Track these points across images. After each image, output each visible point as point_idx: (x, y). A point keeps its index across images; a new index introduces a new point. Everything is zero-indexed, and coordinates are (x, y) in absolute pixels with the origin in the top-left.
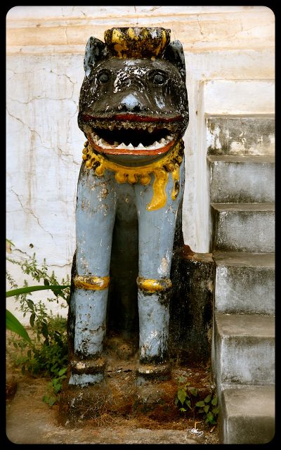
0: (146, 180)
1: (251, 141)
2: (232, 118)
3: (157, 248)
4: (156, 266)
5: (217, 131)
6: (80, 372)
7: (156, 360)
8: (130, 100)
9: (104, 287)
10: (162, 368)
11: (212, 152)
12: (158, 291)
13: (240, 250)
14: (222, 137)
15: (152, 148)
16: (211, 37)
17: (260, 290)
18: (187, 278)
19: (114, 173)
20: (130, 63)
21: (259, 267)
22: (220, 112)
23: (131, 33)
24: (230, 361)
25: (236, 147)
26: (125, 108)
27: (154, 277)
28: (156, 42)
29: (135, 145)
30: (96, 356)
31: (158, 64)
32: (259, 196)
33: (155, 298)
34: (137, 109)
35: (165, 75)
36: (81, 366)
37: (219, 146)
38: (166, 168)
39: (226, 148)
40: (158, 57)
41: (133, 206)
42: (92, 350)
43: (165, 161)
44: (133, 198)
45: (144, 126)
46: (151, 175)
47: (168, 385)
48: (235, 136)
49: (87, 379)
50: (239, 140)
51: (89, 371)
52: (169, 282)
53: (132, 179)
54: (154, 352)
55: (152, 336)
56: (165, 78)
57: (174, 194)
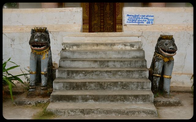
0: (41, 54)
1: (70, 47)
2: (66, 43)
3: (44, 66)
4: (44, 69)
5: (64, 45)
6: (30, 89)
7: (44, 86)
8: (36, 40)
9: (35, 73)
10: (45, 88)
11: (63, 49)
12: (44, 74)
13: (63, 67)
14: (64, 47)
15: (41, 48)
16: (67, 29)
17: (64, 74)
18: (52, 72)
19: (36, 53)
20: (38, 33)
21: (64, 70)
22: (66, 42)
23: (38, 28)
24: (55, 86)
25: (67, 48)
26: (35, 41)
27: (43, 71)
28: (43, 30)
29: (38, 48)
30: (33, 86)
31: (43, 33)
32: (69, 57)
33: (44, 75)
34: (37, 41)
35: (44, 35)
36: (30, 87)
37: (64, 48)
38: (45, 52)
39: (65, 49)
40: (44, 32)
41: (40, 59)
42: (32, 85)
43: (45, 51)
44: (40, 57)
45: (39, 44)
46: (43, 53)
47: (46, 91)
48: (67, 46)
49: (32, 90)
50: (68, 47)
51: (32, 88)
52: (47, 72)
53: (39, 54)
54: (44, 85)
55: (43, 82)
56: (44, 36)
57: (47, 56)
